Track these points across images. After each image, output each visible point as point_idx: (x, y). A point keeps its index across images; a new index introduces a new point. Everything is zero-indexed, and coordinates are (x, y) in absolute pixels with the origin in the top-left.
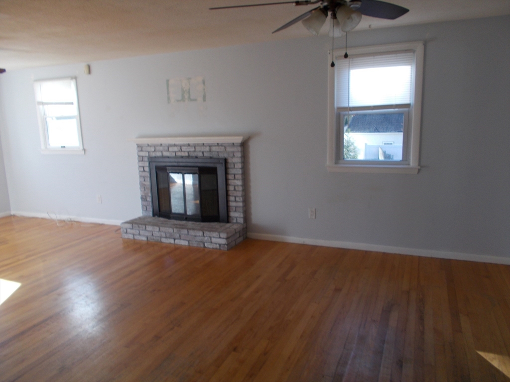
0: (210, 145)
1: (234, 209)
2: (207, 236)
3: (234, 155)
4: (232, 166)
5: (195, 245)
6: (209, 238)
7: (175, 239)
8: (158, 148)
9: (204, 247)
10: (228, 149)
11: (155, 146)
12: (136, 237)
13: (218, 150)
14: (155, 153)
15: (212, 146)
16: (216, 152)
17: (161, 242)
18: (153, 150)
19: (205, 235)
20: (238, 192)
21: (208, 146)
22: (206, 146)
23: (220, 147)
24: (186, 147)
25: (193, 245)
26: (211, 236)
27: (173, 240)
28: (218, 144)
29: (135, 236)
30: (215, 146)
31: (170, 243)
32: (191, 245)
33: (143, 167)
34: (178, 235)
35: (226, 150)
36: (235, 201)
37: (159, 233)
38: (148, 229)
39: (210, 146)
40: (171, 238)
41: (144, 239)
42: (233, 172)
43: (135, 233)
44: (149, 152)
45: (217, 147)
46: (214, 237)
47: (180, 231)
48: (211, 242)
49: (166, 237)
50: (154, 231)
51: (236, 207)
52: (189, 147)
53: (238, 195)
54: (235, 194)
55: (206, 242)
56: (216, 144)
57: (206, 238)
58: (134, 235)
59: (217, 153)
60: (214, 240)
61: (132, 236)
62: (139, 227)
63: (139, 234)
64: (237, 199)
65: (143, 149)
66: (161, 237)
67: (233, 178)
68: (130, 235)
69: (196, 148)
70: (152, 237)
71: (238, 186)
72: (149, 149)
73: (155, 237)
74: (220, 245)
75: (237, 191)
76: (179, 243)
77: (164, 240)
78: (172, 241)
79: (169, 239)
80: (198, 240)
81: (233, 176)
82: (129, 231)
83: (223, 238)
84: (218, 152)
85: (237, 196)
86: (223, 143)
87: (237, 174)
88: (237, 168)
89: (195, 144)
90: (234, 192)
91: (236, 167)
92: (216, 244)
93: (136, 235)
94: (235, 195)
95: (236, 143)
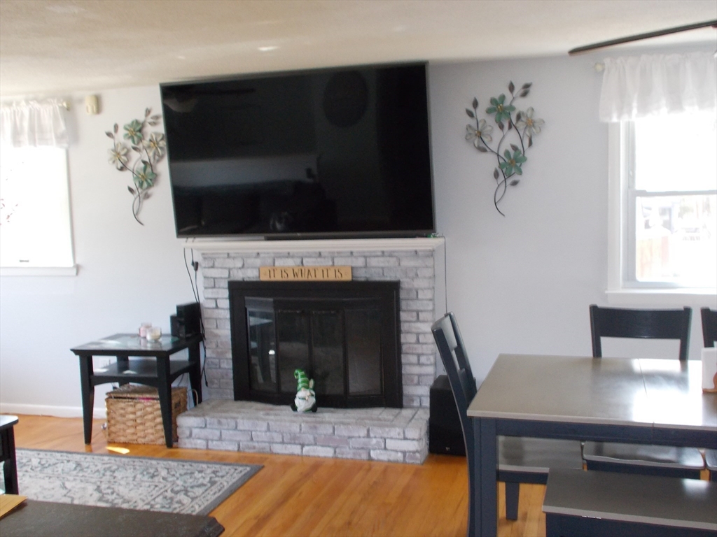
0: (365, 254)
1: (416, 379)
2: (375, 437)
3: (417, 275)
4: (413, 295)
5: (350, 456)
6: (381, 441)
7: (303, 446)
8: (250, 261)
9: (370, 459)
10: (405, 263)
11: (244, 257)
12: (211, 445)
13: (382, 265)
14: (243, 270)
15: (370, 257)
16: (379, 267)
17: (272, 453)
18: (240, 265)
19: (372, 435)
20: (424, 346)
21: (361, 256)
22: (356, 257)
23: (388, 258)
24: (314, 260)
25: (344, 456)
26: (385, 435)
27: (299, 447)
28: (383, 252)
29: (210, 442)
30: (377, 256)
31: (293, 455)
32: (340, 456)
33: (216, 300)
34: (311, 437)
35: (399, 265)
36: (419, 364)
37: (268, 434)
38: (240, 427)
39: (365, 257)
40: (295, 444)
41: (233, 447)
42: (415, 308)
43: (210, 437)
44: (230, 270)
45: (381, 259)
46: (391, 438)
47: (315, 428)
48: (385, 448)
49: (283, 443)
50: (256, 431)
51: (419, 376)
52: (319, 259)
53: (425, 352)
54: (419, 349)
55: (374, 449)
56: (379, 254)
57: (374, 441)
58: (207, 440)
59: (381, 270)
60: (390, 444)
61: (204, 443)
62: (220, 423)
63: (220, 439)
64: (423, 360)
65: (216, 264)
66: (271, 442)
67: (415, 319)
68: (199, 441)
69: (336, 260)
70: (251, 444)
71: (424, 333)
72: (230, 263)
73: (258, 442)
74: (404, 453)
75: (423, 344)
76: (311, 454)
77: (278, 448)
78: (296, 449)
79: (289, 446)
80: (357, 446)
81: (415, 314)
82: (195, 431)
83: (413, 440)
84: (383, 268)
85: (423, 354)
86: (394, 252)
87: (422, 311)
88: (422, 300)
89: (333, 253)
90: (416, 346)
91: (420, 296)
92: (397, 451)
93: (212, 440)
94: (420, 351)
95: (424, 251)
